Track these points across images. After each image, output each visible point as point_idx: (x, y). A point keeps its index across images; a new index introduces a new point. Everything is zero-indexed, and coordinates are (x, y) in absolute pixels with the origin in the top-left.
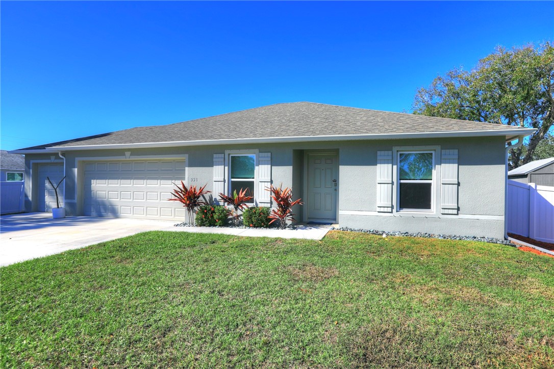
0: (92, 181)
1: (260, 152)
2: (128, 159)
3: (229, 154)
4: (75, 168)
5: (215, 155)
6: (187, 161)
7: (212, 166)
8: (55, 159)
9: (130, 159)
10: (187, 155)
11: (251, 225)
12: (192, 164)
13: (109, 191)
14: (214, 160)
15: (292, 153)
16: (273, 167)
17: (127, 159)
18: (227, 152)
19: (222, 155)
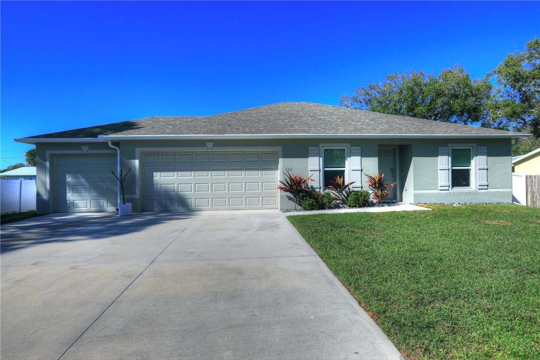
0: (155, 173)
1: (351, 146)
2: (211, 150)
3: (323, 147)
4: (135, 159)
5: (310, 148)
6: (280, 153)
7: (307, 157)
8: (89, 149)
9: (213, 150)
10: (281, 147)
11: (358, 205)
12: (286, 155)
13: (179, 184)
14: (310, 152)
15: (377, 147)
16: (362, 158)
17: (209, 150)
18: (321, 145)
19: (318, 147)
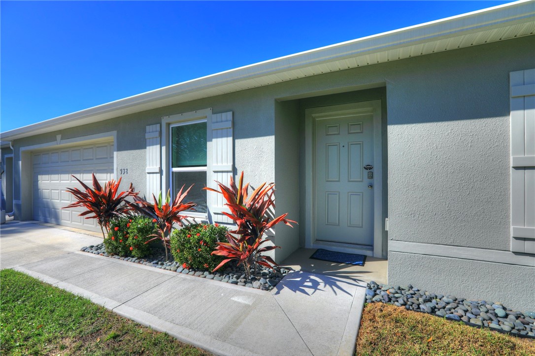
0: (39, 176)
2: (59, 145)
3: (169, 124)
4: (19, 160)
5: (148, 128)
7: (145, 146)
9: (61, 145)
10: (116, 132)
13: (61, 190)
14: (147, 136)
15: (273, 107)
16: (236, 141)
18: (165, 120)
19: (158, 125)
